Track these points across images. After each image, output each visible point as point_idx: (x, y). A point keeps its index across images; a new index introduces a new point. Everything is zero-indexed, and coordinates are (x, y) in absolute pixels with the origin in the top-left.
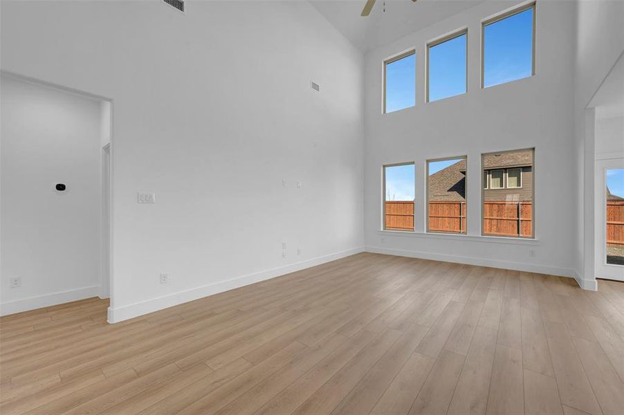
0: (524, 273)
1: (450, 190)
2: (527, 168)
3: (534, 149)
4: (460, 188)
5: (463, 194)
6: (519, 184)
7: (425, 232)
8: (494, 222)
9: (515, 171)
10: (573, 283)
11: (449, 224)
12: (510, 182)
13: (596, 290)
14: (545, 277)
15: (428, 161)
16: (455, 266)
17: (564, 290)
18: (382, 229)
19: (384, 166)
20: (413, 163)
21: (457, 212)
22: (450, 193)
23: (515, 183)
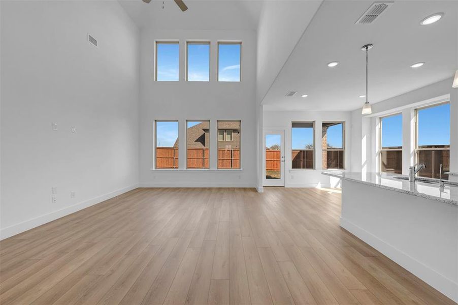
0: (236, 188)
1: (197, 141)
2: (235, 131)
3: (240, 121)
4: (202, 139)
5: (204, 144)
6: (231, 140)
7: (185, 169)
9: (230, 131)
10: (255, 190)
11: (197, 163)
12: (227, 138)
13: (263, 192)
14: (245, 189)
15: (187, 121)
16: (203, 189)
17: (252, 194)
18: (154, 169)
20: (178, 121)
21: (201, 155)
22: (196, 143)
23: (230, 139)
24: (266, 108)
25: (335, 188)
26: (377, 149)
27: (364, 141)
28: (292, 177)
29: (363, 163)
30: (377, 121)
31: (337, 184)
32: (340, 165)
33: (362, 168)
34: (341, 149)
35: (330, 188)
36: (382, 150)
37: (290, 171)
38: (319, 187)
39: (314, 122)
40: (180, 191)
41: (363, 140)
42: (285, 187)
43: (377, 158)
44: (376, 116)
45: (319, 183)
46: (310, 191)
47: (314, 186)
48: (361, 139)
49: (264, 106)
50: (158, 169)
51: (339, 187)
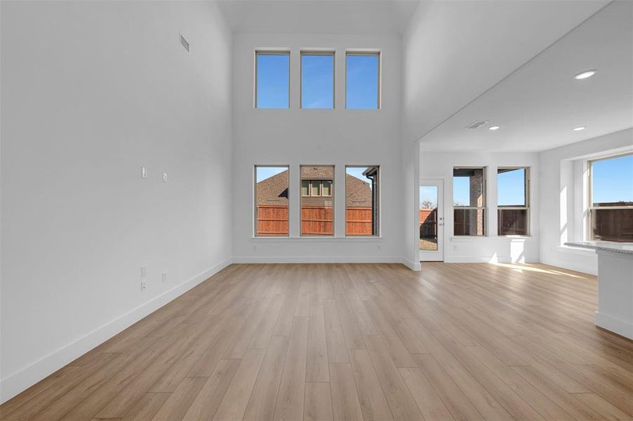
0: (378, 264)
6: (330, 194)
8: (322, 224)
9: (316, 182)
13: (420, 269)
15: (301, 166)
18: (254, 237)
19: (255, 166)
20: (288, 166)
22: (280, 198)
23: (327, 193)
24: (424, 147)
25: (517, 263)
26: (585, 207)
27: (564, 195)
28: (455, 247)
29: (562, 227)
30: (585, 166)
31: (520, 258)
32: (522, 231)
33: (560, 235)
34: (523, 206)
35: (510, 263)
36: (592, 207)
37: (451, 239)
38: (494, 261)
39: (485, 167)
40: (297, 269)
41: (561, 194)
42: (445, 262)
43: (585, 220)
44: (582, 159)
45: (495, 256)
46: (483, 267)
47: (484, 260)
48: (560, 191)
49: (421, 144)
50: (260, 236)
51: (523, 261)
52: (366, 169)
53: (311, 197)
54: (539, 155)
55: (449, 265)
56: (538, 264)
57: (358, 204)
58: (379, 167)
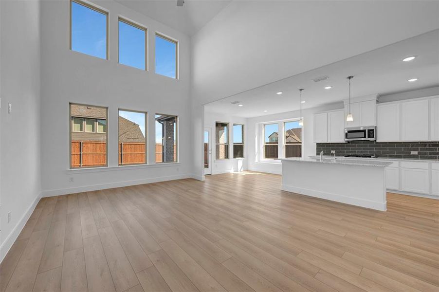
13: (205, 180)
18: (69, 169)
25: (240, 171)
27: (256, 139)
28: (216, 166)
29: (256, 152)
31: (241, 168)
32: (242, 156)
33: (255, 157)
34: (242, 143)
35: (238, 172)
37: (214, 161)
38: (232, 171)
39: (228, 123)
44: (262, 124)
45: (232, 168)
46: (228, 174)
49: (205, 107)
50: (84, 168)
51: (242, 170)
52: (160, 116)
53: (96, 133)
54: (247, 119)
55: (213, 175)
56: (247, 170)
57: (132, 140)
58: (177, 117)
